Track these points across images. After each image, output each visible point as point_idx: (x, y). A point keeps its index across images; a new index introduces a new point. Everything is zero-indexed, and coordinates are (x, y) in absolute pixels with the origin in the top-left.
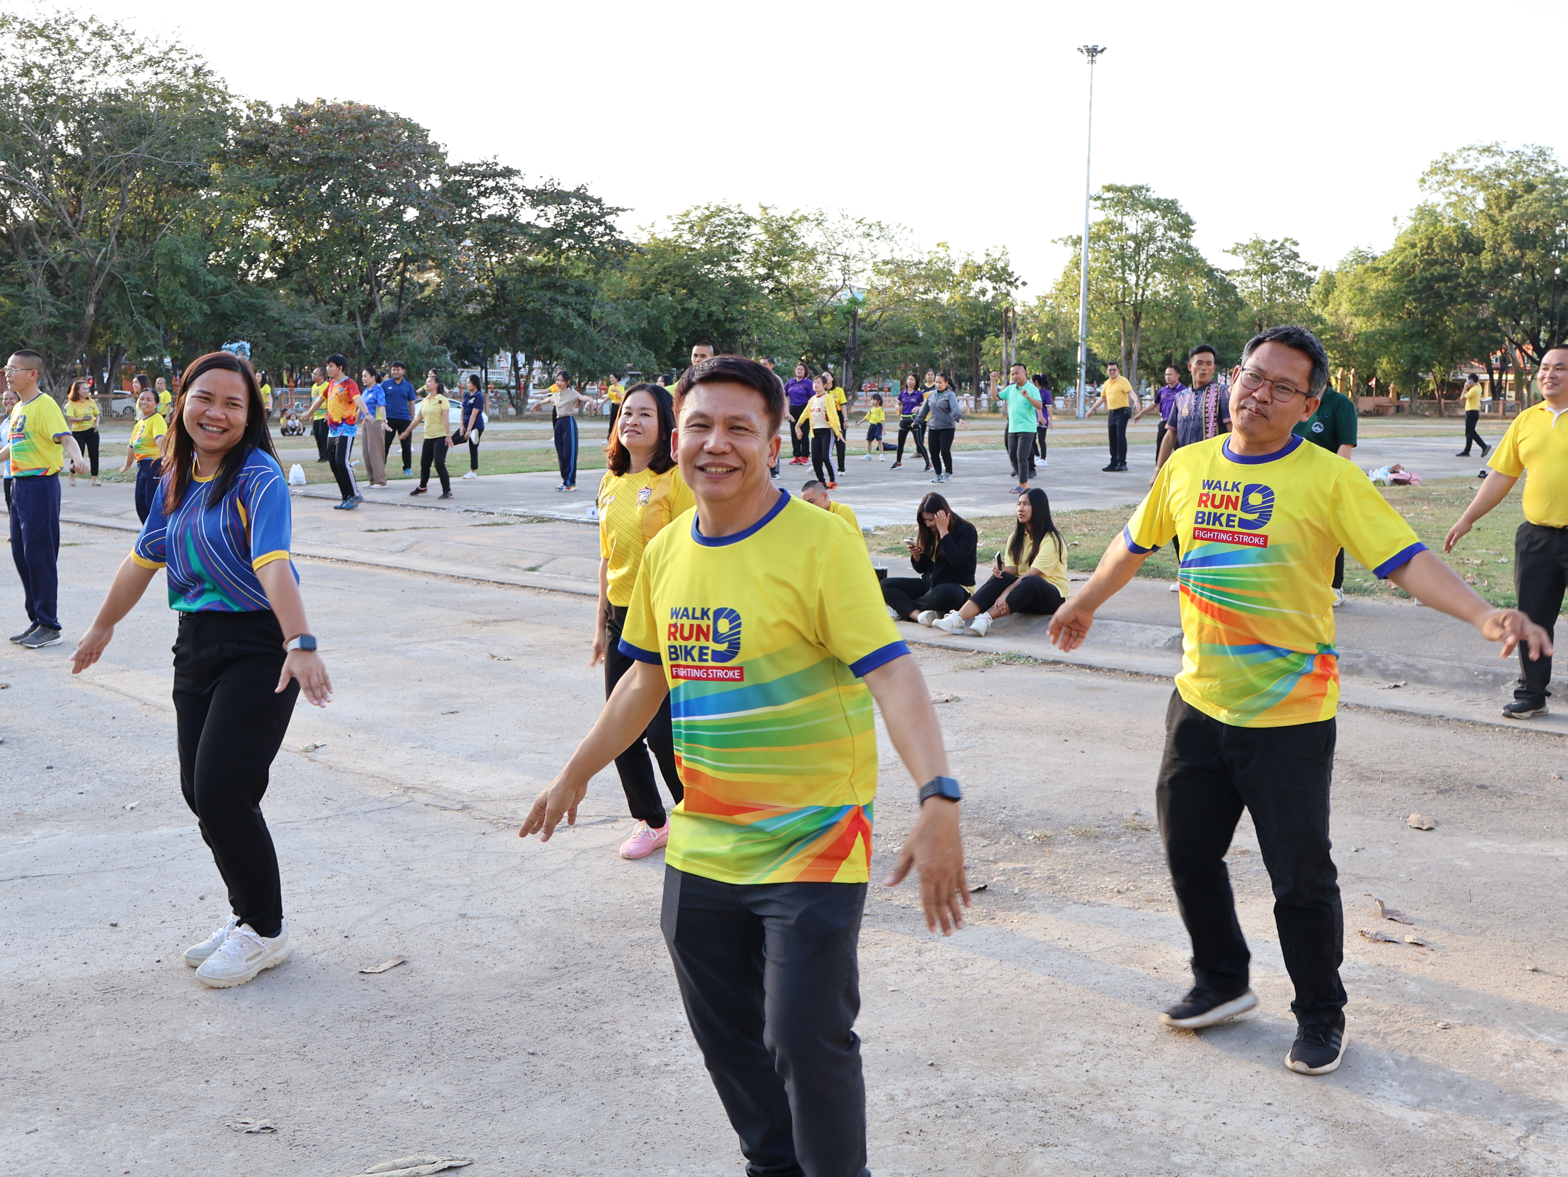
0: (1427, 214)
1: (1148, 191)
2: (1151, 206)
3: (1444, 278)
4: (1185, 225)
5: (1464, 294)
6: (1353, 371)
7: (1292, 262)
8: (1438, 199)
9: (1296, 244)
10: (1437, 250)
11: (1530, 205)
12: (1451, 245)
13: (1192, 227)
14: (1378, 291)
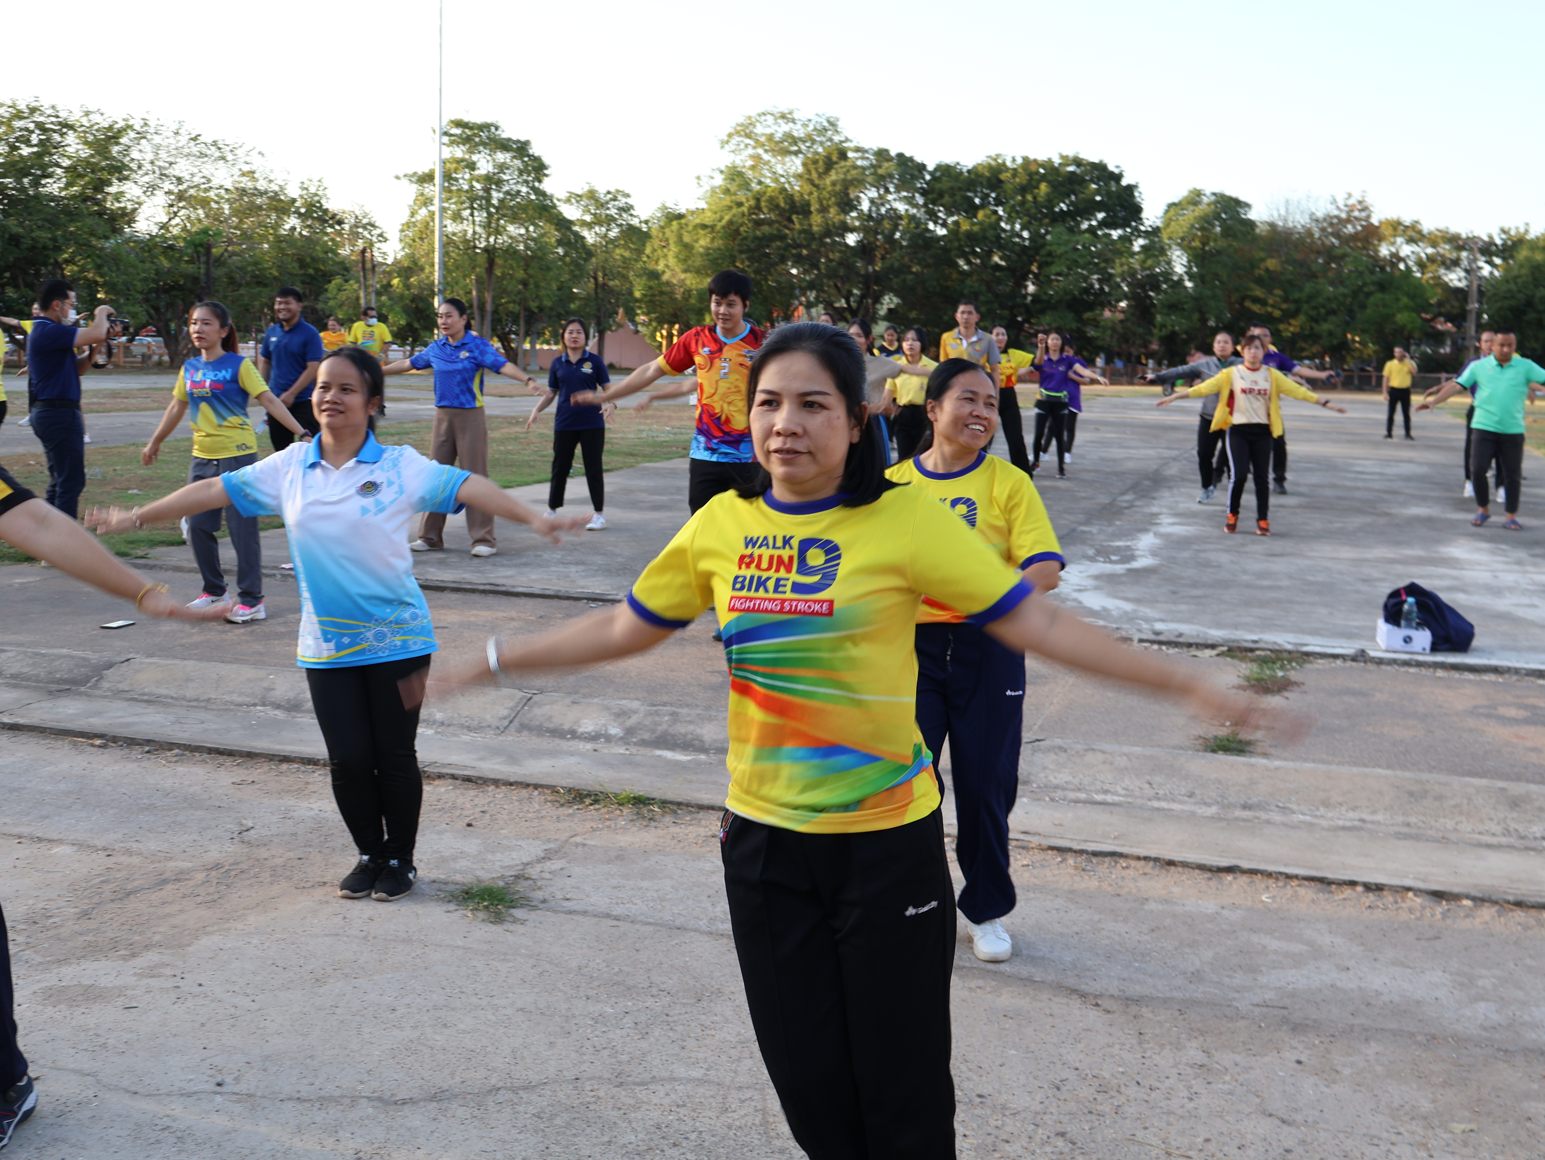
0: (735, 175)
1: (497, 128)
2: (504, 145)
3: (772, 238)
4: (538, 168)
5: (793, 255)
6: (677, 326)
7: (625, 215)
8: (743, 160)
9: (628, 196)
10: (765, 210)
11: (848, 171)
12: (777, 206)
13: (546, 172)
14: (708, 249)
